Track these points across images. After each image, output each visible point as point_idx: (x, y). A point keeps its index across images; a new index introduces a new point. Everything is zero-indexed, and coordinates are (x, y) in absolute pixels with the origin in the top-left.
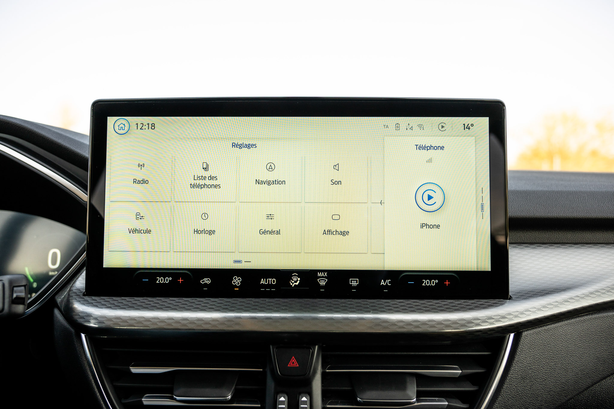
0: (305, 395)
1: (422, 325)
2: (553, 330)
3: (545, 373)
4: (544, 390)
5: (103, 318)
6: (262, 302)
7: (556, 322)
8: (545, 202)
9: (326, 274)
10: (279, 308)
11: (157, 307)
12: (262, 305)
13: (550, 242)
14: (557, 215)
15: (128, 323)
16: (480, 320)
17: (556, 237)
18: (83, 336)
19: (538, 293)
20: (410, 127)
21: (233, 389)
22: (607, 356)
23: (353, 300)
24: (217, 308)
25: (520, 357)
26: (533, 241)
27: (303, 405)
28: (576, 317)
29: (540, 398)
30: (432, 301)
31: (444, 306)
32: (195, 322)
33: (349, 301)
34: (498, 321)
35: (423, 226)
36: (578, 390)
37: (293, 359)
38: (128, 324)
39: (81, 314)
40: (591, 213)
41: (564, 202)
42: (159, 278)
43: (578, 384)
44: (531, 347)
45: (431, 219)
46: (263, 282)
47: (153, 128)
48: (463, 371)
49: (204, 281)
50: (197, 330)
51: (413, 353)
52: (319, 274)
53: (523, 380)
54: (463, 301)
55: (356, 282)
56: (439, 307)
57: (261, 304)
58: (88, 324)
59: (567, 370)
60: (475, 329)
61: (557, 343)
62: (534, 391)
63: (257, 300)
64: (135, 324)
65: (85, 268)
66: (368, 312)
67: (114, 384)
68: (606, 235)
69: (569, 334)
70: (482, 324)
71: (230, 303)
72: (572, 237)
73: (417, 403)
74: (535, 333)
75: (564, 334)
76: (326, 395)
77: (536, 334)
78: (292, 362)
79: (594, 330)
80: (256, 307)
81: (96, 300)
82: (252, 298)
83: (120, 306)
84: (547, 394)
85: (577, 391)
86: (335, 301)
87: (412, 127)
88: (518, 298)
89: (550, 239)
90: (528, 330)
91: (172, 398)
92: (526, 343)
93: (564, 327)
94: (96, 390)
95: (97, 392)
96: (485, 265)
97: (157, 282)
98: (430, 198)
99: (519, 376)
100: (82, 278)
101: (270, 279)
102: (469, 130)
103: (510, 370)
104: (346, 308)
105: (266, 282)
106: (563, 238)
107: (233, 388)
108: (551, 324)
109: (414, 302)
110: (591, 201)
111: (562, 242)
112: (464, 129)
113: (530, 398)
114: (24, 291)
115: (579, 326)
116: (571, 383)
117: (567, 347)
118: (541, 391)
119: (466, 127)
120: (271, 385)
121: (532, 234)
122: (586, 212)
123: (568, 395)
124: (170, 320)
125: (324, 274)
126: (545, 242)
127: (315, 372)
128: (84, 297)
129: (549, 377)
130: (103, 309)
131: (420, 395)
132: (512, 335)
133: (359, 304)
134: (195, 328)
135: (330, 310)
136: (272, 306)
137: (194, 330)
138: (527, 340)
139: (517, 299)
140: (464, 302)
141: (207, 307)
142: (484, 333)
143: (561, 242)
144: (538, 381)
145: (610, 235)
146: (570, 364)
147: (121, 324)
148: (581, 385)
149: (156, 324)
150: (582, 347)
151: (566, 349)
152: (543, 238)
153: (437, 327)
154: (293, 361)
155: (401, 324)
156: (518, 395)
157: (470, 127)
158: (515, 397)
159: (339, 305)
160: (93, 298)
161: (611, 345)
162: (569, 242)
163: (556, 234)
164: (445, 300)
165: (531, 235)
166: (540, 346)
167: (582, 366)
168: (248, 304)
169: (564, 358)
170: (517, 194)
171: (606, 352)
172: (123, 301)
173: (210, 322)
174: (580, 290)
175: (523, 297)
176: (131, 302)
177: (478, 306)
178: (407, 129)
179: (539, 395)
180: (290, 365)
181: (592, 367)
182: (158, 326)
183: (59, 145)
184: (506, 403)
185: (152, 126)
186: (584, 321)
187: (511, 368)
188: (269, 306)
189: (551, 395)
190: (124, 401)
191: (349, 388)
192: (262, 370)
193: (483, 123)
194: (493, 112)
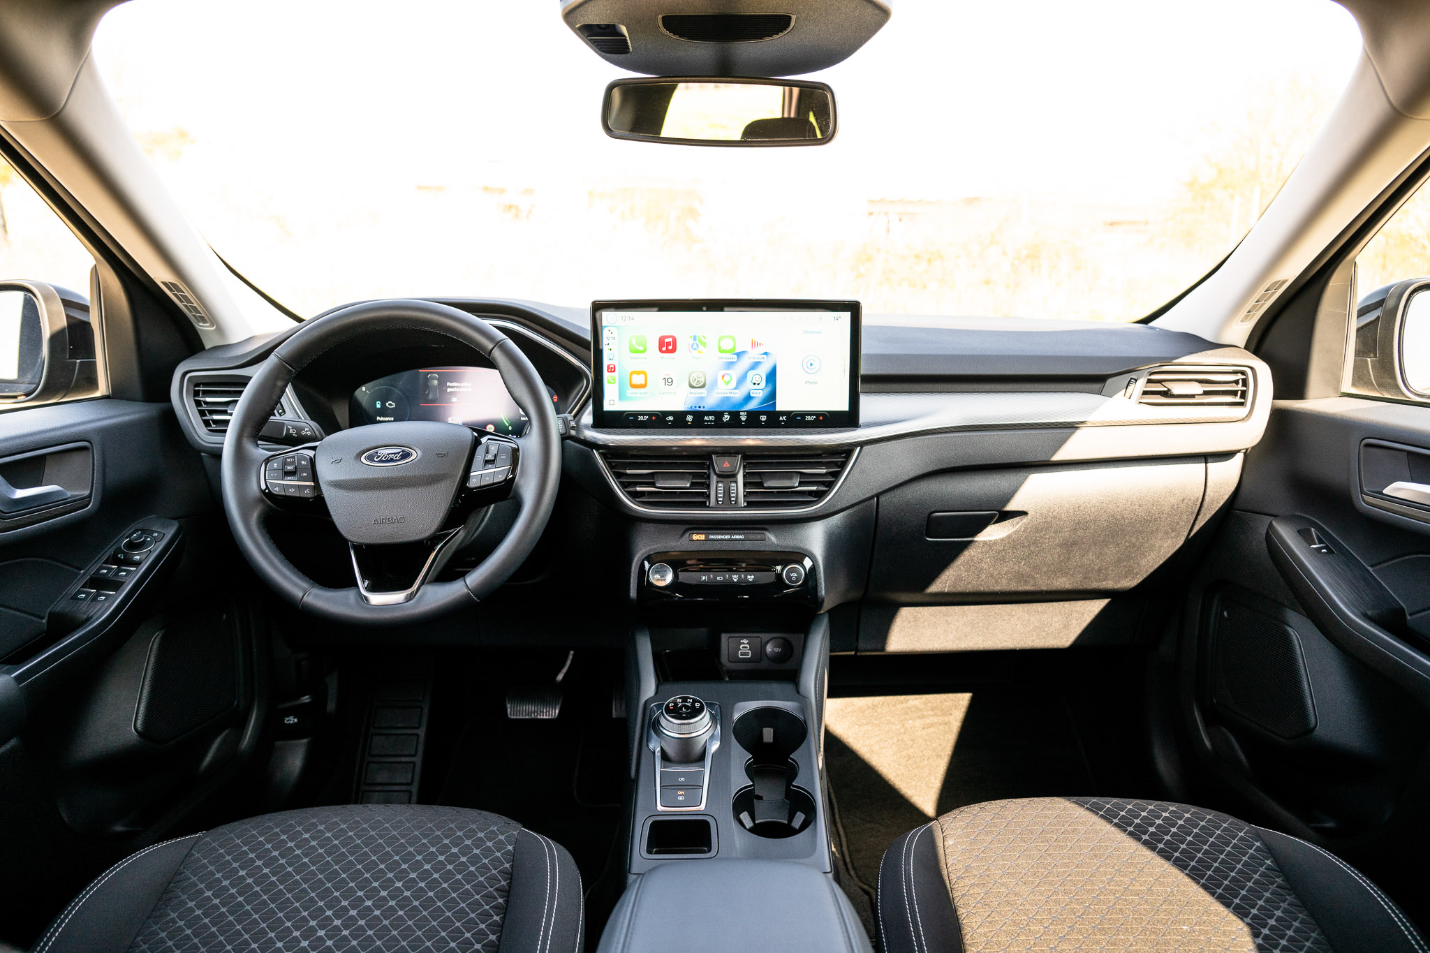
0: (734, 483)
10: (716, 433)
12: (706, 432)
18: (594, 450)
19: (880, 424)
23: (763, 428)
25: (860, 464)
30: (811, 428)
33: (759, 429)
35: (807, 383)
37: (726, 462)
42: (639, 417)
45: (811, 378)
46: (706, 418)
48: (827, 470)
49: (669, 418)
55: (764, 417)
56: (812, 431)
58: (597, 443)
66: (771, 435)
73: (799, 488)
74: (872, 446)
76: (745, 485)
77: (875, 446)
80: (703, 433)
82: (701, 428)
83: (616, 434)
86: (751, 429)
92: (868, 452)
96: (845, 406)
98: (811, 365)
100: (587, 417)
101: (710, 416)
102: (838, 319)
104: (759, 432)
107: (690, 481)
119: (835, 318)
125: (745, 413)
127: (739, 471)
128: (592, 428)
131: (801, 483)
132: (859, 448)
133: (765, 431)
135: (746, 434)
136: (711, 432)
139: (861, 427)
140: (830, 429)
142: (839, 447)
144: (871, 475)
153: (810, 443)
159: (753, 431)
164: (817, 428)
168: (698, 431)
172: (618, 431)
175: (865, 426)
177: (836, 431)
180: (724, 466)
191: (759, 480)
192: (708, 470)
193: (846, 316)
194: (853, 308)
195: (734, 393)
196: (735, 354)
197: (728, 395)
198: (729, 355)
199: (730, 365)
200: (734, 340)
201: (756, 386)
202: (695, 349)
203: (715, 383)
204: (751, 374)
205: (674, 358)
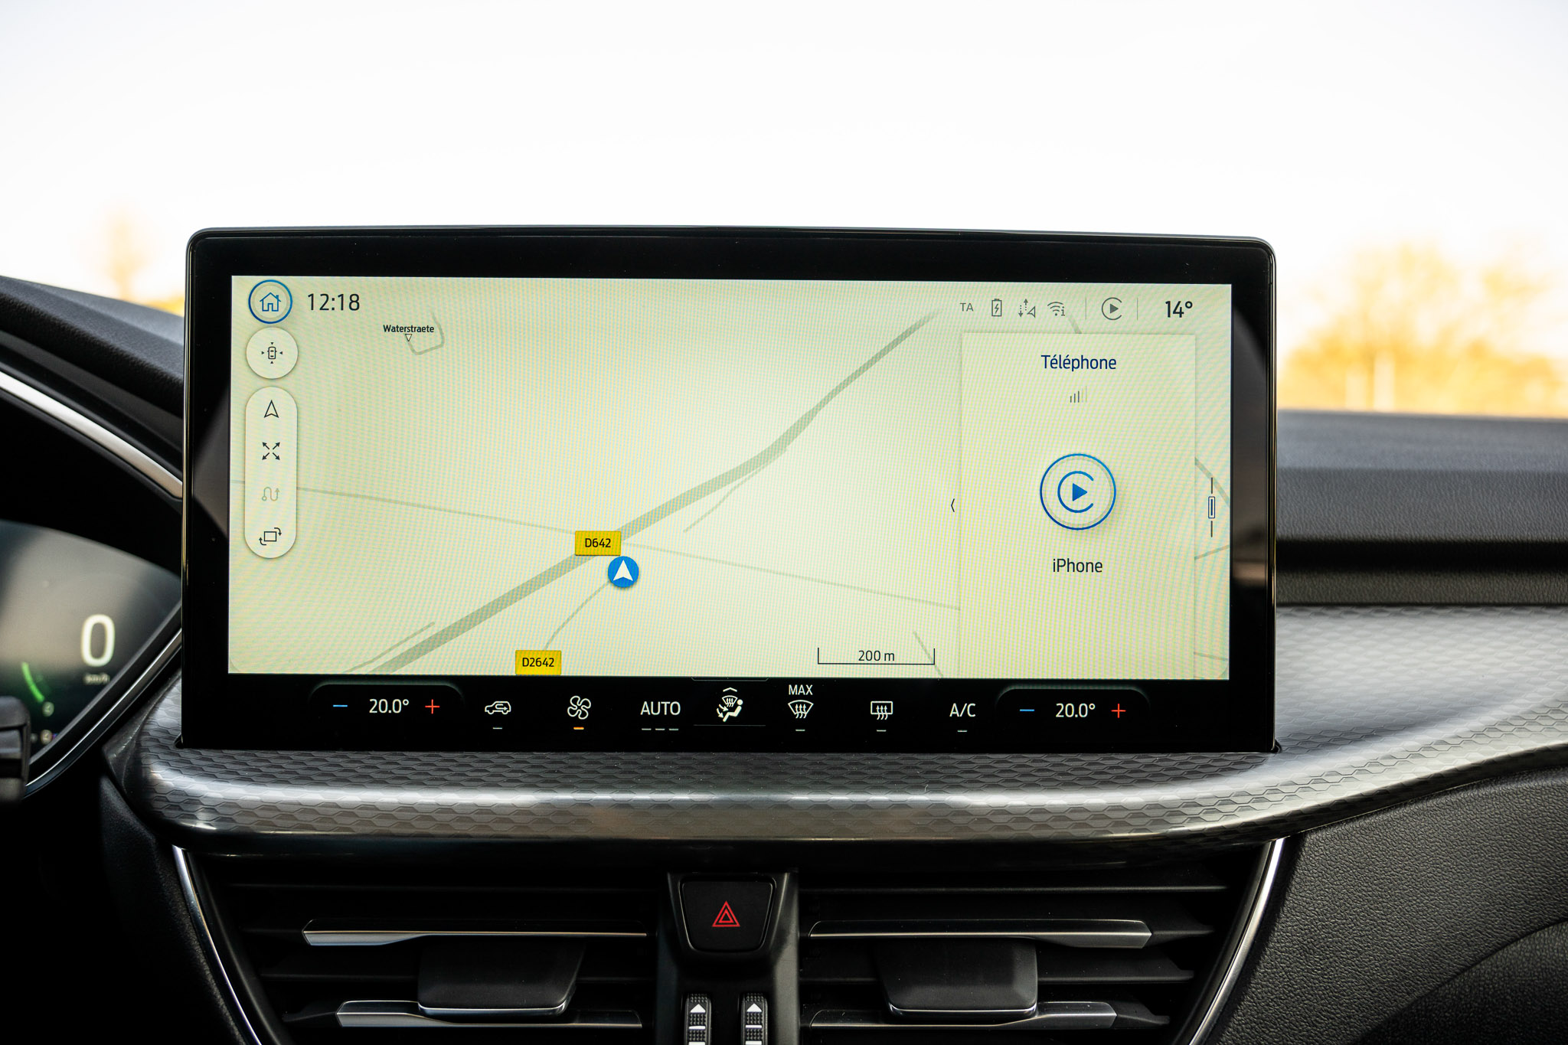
0: (757, 999)
1: (1054, 820)
2: (1380, 827)
3: (1361, 936)
4: (1356, 978)
5: (230, 806)
6: (644, 762)
7: (1390, 808)
8: (1366, 499)
9: (809, 689)
10: (688, 777)
11: (372, 777)
12: (644, 772)
13: (1375, 601)
14: (1396, 533)
15: (296, 819)
16: (1201, 806)
17: (1391, 589)
18: (179, 852)
19: (1346, 733)
20: (1030, 307)
21: (572, 986)
22: (1513, 890)
23: (879, 756)
24: (530, 780)
25: (1299, 897)
26: (1333, 598)
27: (750, 1024)
28: (1439, 795)
29: (1345, 1000)
30: (1079, 756)
31: (1110, 771)
32: (472, 816)
33: (868, 759)
34: (1245, 808)
35: (1058, 566)
36: (1440, 978)
37: (726, 907)
38: (296, 822)
39: (170, 798)
40: (1481, 530)
41: (1415, 500)
42: (375, 701)
43: (1441, 961)
44: (1326, 872)
45: (1078, 549)
46: (646, 709)
47: (354, 306)
48: (1156, 933)
49: (494, 708)
50: (476, 837)
51: (1029, 889)
52: (792, 690)
53: (1306, 956)
54: (1158, 756)
55: (886, 708)
56: (1097, 773)
57: (644, 768)
58: (192, 823)
59: (1413, 928)
60: (1189, 831)
61: (1390, 860)
62: (1331, 983)
63: (633, 756)
64: (315, 824)
65: (180, 673)
66: (918, 787)
67: (262, 975)
68: (1515, 582)
69: (1420, 837)
70: (1206, 817)
71: (563, 765)
72: (1432, 590)
73: (1040, 1014)
74: (1336, 836)
75: (1408, 837)
76: (809, 997)
77: (1340, 838)
78: (724, 914)
79: (1483, 827)
80: (630, 776)
81: (211, 760)
82: (618, 752)
83: (274, 777)
84: (1364, 988)
85: (1439, 980)
86: (832, 759)
87: (1034, 308)
88: (1295, 747)
89: (1376, 594)
90: (1320, 829)
91: (413, 1010)
92: (1314, 861)
93: (1408, 821)
94: (216, 990)
95: (219, 996)
96: (1215, 666)
97: (371, 711)
98: (1078, 493)
99: (1295, 944)
100: (173, 700)
101: (666, 703)
102: (1181, 316)
103: (1274, 930)
104: (860, 776)
105: (655, 711)
106: (1408, 590)
107: (573, 981)
108: (1376, 813)
109: (1034, 761)
110: (1481, 496)
111: (1406, 600)
112: (1169, 316)
113: (1322, 999)
114: (19, 743)
115: (1446, 817)
116: (1423, 959)
117: (1415, 872)
118: (1349, 982)
119: (1172, 310)
120: (668, 972)
121: (1332, 581)
122: (1468, 524)
123: (1414, 991)
124: (406, 811)
125: (806, 690)
126: (1364, 601)
127: (781, 941)
128: (180, 750)
129: (1368, 946)
130: (230, 784)
131: (1047, 994)
132: (1279, 843)
133: (894, 768)
134: (471, 832)
135: (820, 783)
136: (671, 773)
137: (469, 836)
138: (1316, 856)
139: (1293, 752)
140: (1160, 760)
141: (501, 776)
142: (1209, 840)
143: (1403, 601)
144: (1342, 958)
145: (1528, 584)
146: (1422, 911)
147: (279, 823)
148: (1449, 964)
149: (371, 823)
150: (1453, 870)
151: (1412, 875)
152: (1359, 591)
153: (1092, 827)
154: (726, 912)
155: (1001, 819)
156: (1290, 991)
157: (1184, 309)
158: (1286, 999)
159: (842, 768)
160: (204, 753)
161: (1524, 863)
162: (1424, 601)
163: (1392, 582)
164: (1113, 755)
165: (1328, 584)
166: (1349, 869)
167: (1451, 918)
168: (608, 767)
169: (1406, 897)
170: (1297, 479)
171: (1510, 881)
172: (284, 761)
173: (512, 817)
174: (1451, 726)
175: (1308, 746)
176: (302, 763)
177: (1197, 769)
178: (1021, 314)
179: (1344, 990)
180: (717, 923)
181: (1476, 919)
182: (376, 828)
183: (103, 347)
184: (1263, 1013)
185: (352, 302)
186: (1459, 804)
187: (1275, 925)
188: (663, 772)
189: (1373, 992)
190: (289, 1018)
191: (869, 979)
192: (645, 934)
193: (1215, 301)
194: (1240, 268)
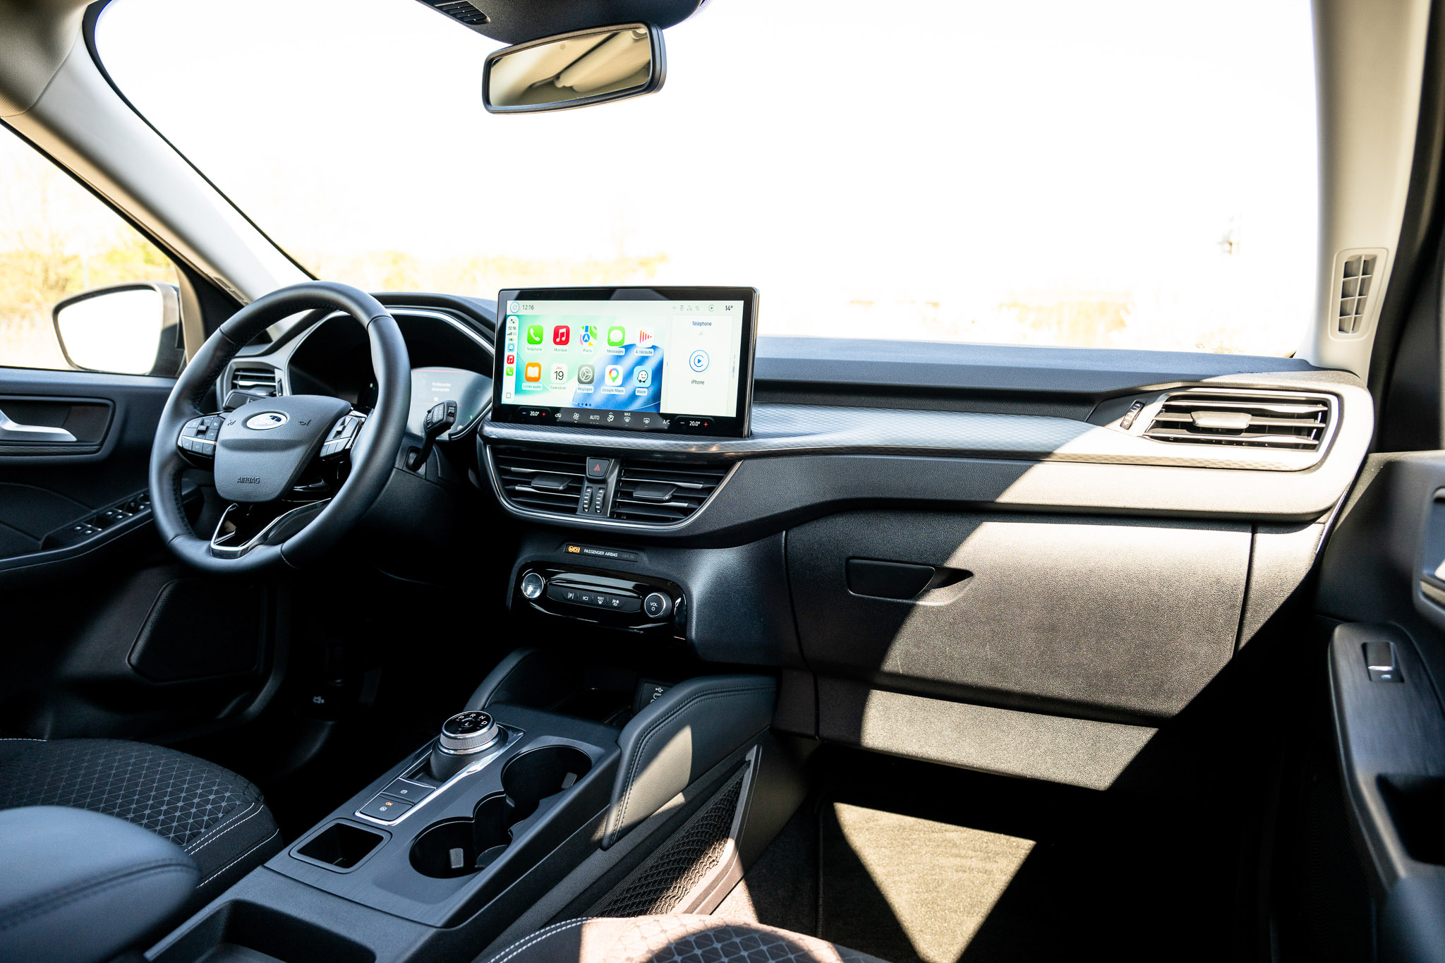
0: (602, 489)
5: (498, 434)
18: (487, 446)
20: (690, 308)
21: (566, 485)
32: (546, 438)
33: (643, 433)
35: (692, 382)
39: (488, 433)
42: (532, 412)
45: (698, 377)
46: (591, 417)
47: (532, 308)
48: (701, 485)
51: (677, 472)
52: (626, 414)
55: (648, 420)
58: (490, 437)
63: (587, 429)
67: (502, 477)
73: (669, 502)
76: (615, 493)
92: (748, 469)
96: (731, 412)
98: (699, 361)
101: (596, 416)
119: (727, 308)
125: (629, 414)
128: (491, 422)
130: (497, 429)
139: (744, 438)
154: (598, 467)
157: (730, 308)
160: (495, 423)
175: (760, 437)
178: (688, 310)
180: (595, 470)
193: (739, 305)
194: (746, 296)
195: (619, 391)
196: (623, 347)
197: (614, 393)
198: (616, 348)
199: (617, 359)
200: (624, 333)
201: (642, 384)
202: (586, 341)
203: (602, 378)
204: (638, 369)
205: (566, 350)
